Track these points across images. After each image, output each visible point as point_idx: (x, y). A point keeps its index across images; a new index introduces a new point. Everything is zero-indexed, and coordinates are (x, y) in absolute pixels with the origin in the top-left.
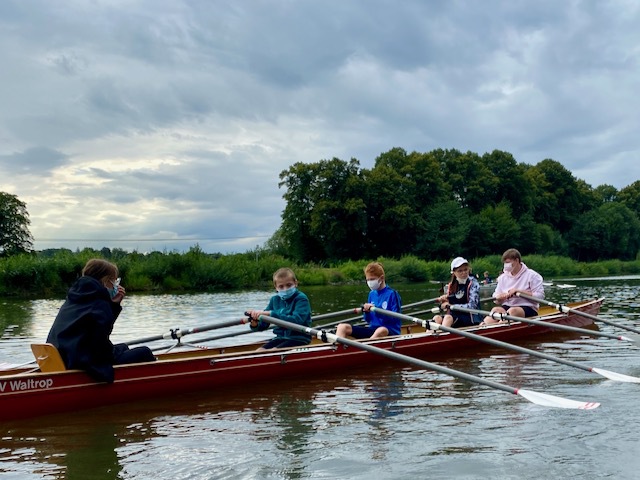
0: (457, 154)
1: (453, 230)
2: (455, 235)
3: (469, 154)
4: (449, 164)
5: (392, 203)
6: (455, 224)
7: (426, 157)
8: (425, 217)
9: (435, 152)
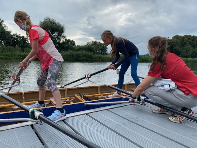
0: (190, 36)
1: (189, 52)
2: (189, 53)
3: (194, 36)
4: (188, 38)
5: (176, 46)
6: (189, 51)
7: (184, 37)
8: (183, 49)
9: (185, 36)
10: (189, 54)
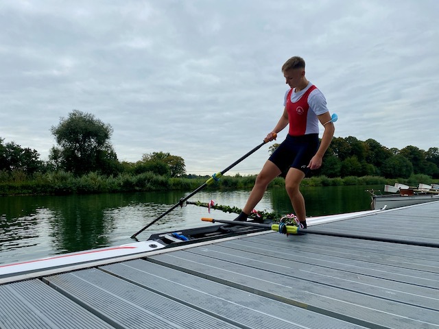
10: (336, 170)
